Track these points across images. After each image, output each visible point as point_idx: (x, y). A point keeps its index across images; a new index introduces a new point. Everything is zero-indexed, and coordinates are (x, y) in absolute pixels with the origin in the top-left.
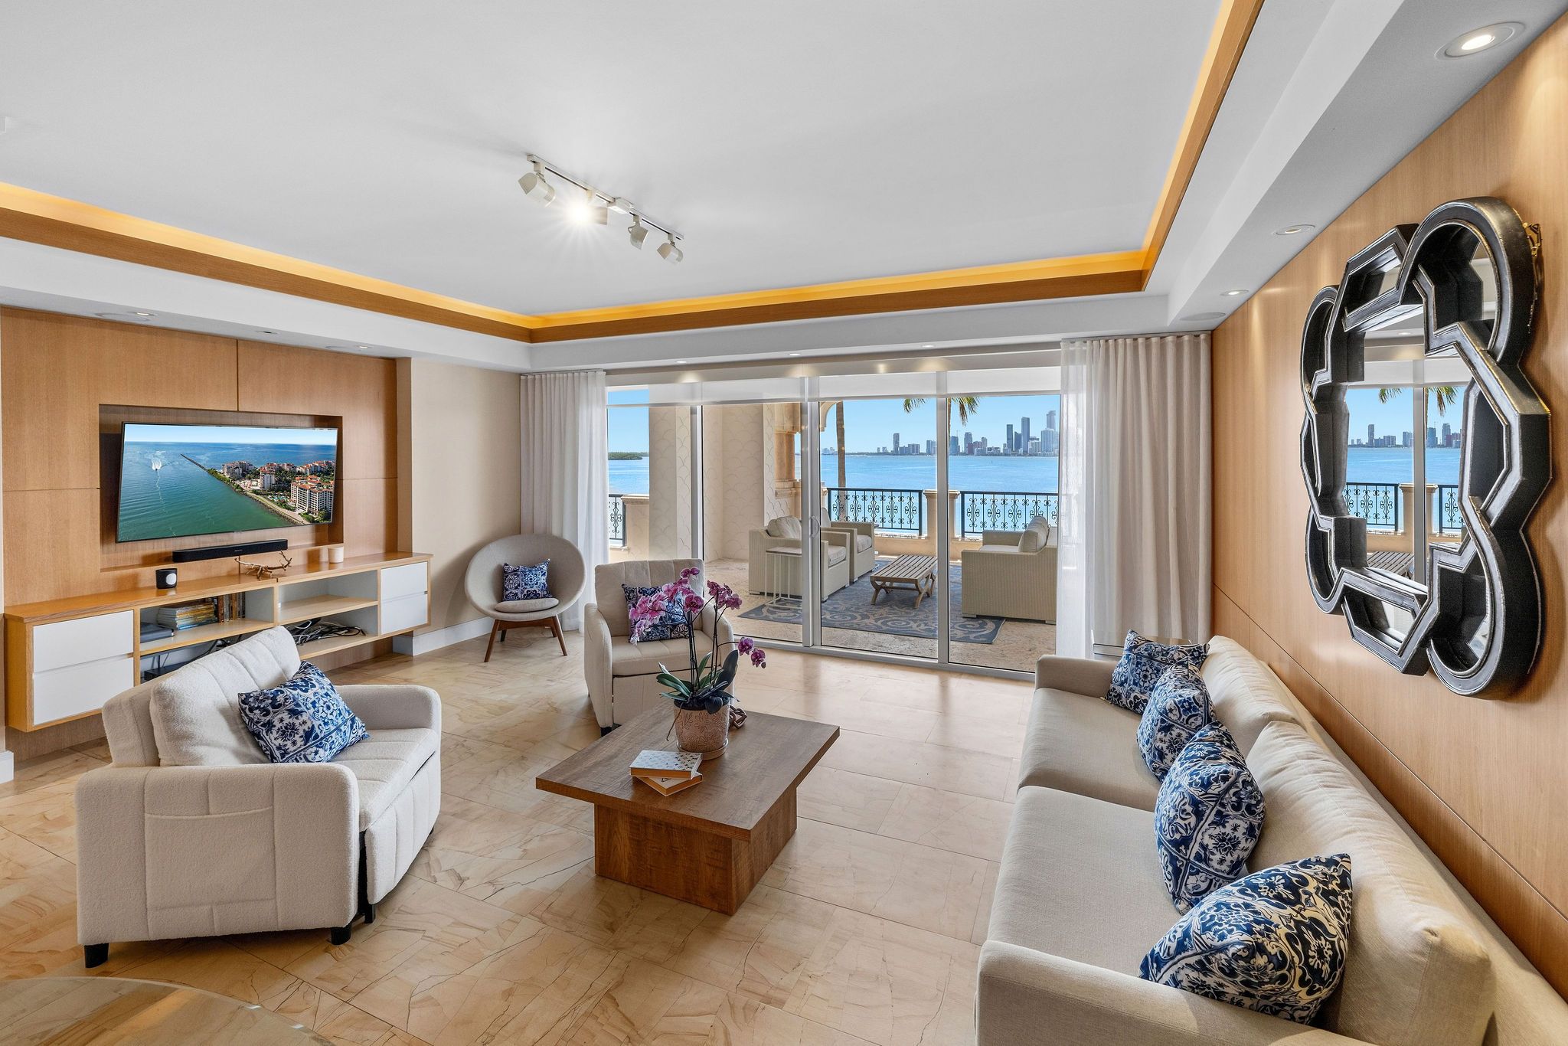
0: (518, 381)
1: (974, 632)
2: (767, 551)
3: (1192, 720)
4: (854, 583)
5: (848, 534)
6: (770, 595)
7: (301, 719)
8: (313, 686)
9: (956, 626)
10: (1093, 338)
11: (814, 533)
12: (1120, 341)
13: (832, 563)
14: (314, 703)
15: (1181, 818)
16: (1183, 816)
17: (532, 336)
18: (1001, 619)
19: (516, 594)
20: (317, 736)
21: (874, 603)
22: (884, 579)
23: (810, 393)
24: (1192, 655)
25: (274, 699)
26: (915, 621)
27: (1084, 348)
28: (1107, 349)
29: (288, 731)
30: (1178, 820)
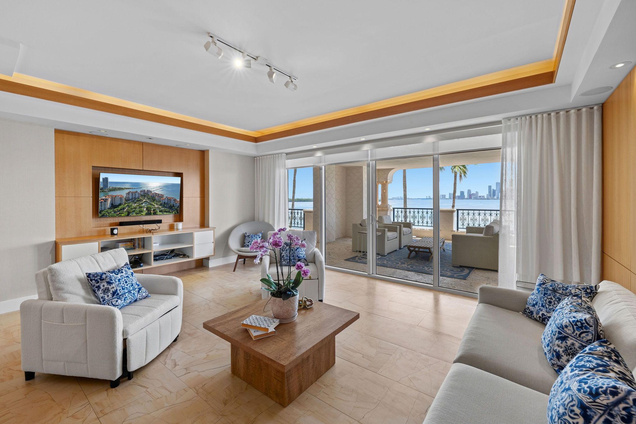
0: (254, 159)
1: (457, 274)
2: (359, 233)
3: (584, 335)
4: (401, 249)
5: (398, 227)
6: (360, 252)
7: (112, 286)
8: (122, 272)
9: (448, 270)
10: (521, 116)
11: (373, 222)
12: (539, 116)
13: (389, 239)
14: (119, 280)
15: (569, 416)
16: (572, 415)
17: (256, 140)
18: (473, 268)
19: (248, 245)
20: (118, 294)
21: (409, 257)
22: (415, 247)
23: (371, 157)
24: (586, 291)
25: (101, 276)
26: (427, 267)
27: (516, 123)
28: (531, 123)
29: (106, 291)
30: (567, 417)
